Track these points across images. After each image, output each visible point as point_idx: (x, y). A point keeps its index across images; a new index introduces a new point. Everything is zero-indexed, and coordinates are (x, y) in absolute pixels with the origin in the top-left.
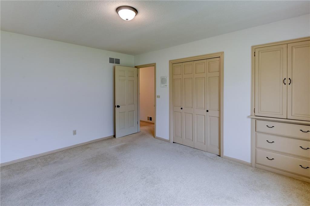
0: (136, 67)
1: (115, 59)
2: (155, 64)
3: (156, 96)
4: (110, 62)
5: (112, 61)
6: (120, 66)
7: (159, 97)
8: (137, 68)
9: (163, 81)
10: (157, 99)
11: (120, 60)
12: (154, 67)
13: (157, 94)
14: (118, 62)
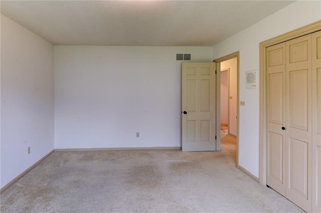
0: (214, 61)
1: (184, 54)
2: (238, 52)
3: (240, 103)
4: (177, 59)
5: (179, 57)
6: (191, 62)
7: (243, 104)
8: (215, 63)
9: (250, 78)
10: (241, 107)
11: (191, 55)
12: (236, 58)
13: (241, 100)
14: (188, 57)
